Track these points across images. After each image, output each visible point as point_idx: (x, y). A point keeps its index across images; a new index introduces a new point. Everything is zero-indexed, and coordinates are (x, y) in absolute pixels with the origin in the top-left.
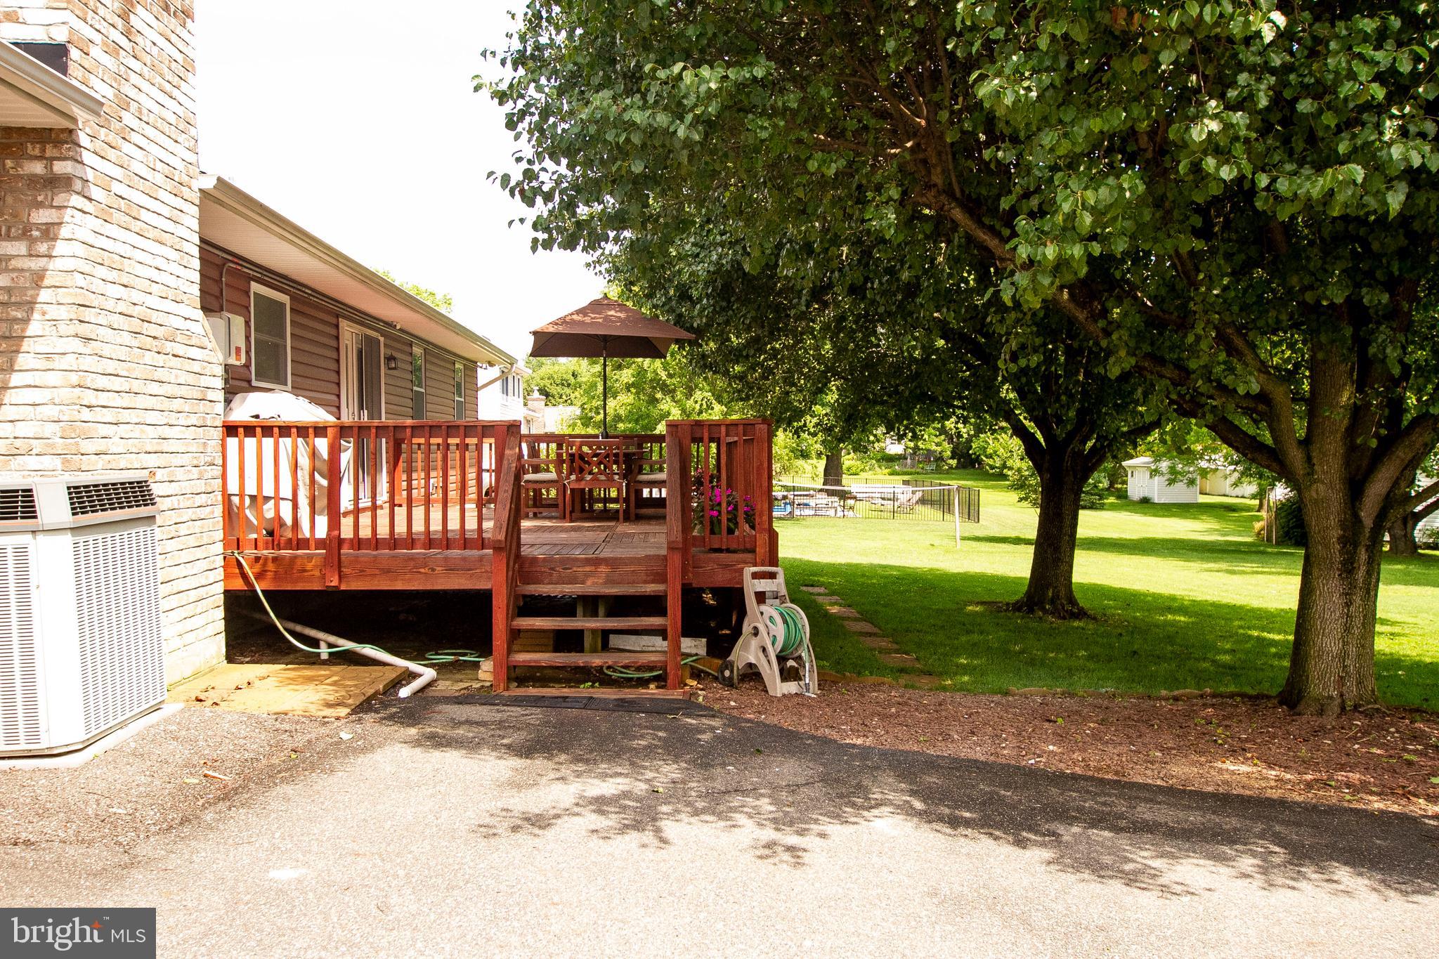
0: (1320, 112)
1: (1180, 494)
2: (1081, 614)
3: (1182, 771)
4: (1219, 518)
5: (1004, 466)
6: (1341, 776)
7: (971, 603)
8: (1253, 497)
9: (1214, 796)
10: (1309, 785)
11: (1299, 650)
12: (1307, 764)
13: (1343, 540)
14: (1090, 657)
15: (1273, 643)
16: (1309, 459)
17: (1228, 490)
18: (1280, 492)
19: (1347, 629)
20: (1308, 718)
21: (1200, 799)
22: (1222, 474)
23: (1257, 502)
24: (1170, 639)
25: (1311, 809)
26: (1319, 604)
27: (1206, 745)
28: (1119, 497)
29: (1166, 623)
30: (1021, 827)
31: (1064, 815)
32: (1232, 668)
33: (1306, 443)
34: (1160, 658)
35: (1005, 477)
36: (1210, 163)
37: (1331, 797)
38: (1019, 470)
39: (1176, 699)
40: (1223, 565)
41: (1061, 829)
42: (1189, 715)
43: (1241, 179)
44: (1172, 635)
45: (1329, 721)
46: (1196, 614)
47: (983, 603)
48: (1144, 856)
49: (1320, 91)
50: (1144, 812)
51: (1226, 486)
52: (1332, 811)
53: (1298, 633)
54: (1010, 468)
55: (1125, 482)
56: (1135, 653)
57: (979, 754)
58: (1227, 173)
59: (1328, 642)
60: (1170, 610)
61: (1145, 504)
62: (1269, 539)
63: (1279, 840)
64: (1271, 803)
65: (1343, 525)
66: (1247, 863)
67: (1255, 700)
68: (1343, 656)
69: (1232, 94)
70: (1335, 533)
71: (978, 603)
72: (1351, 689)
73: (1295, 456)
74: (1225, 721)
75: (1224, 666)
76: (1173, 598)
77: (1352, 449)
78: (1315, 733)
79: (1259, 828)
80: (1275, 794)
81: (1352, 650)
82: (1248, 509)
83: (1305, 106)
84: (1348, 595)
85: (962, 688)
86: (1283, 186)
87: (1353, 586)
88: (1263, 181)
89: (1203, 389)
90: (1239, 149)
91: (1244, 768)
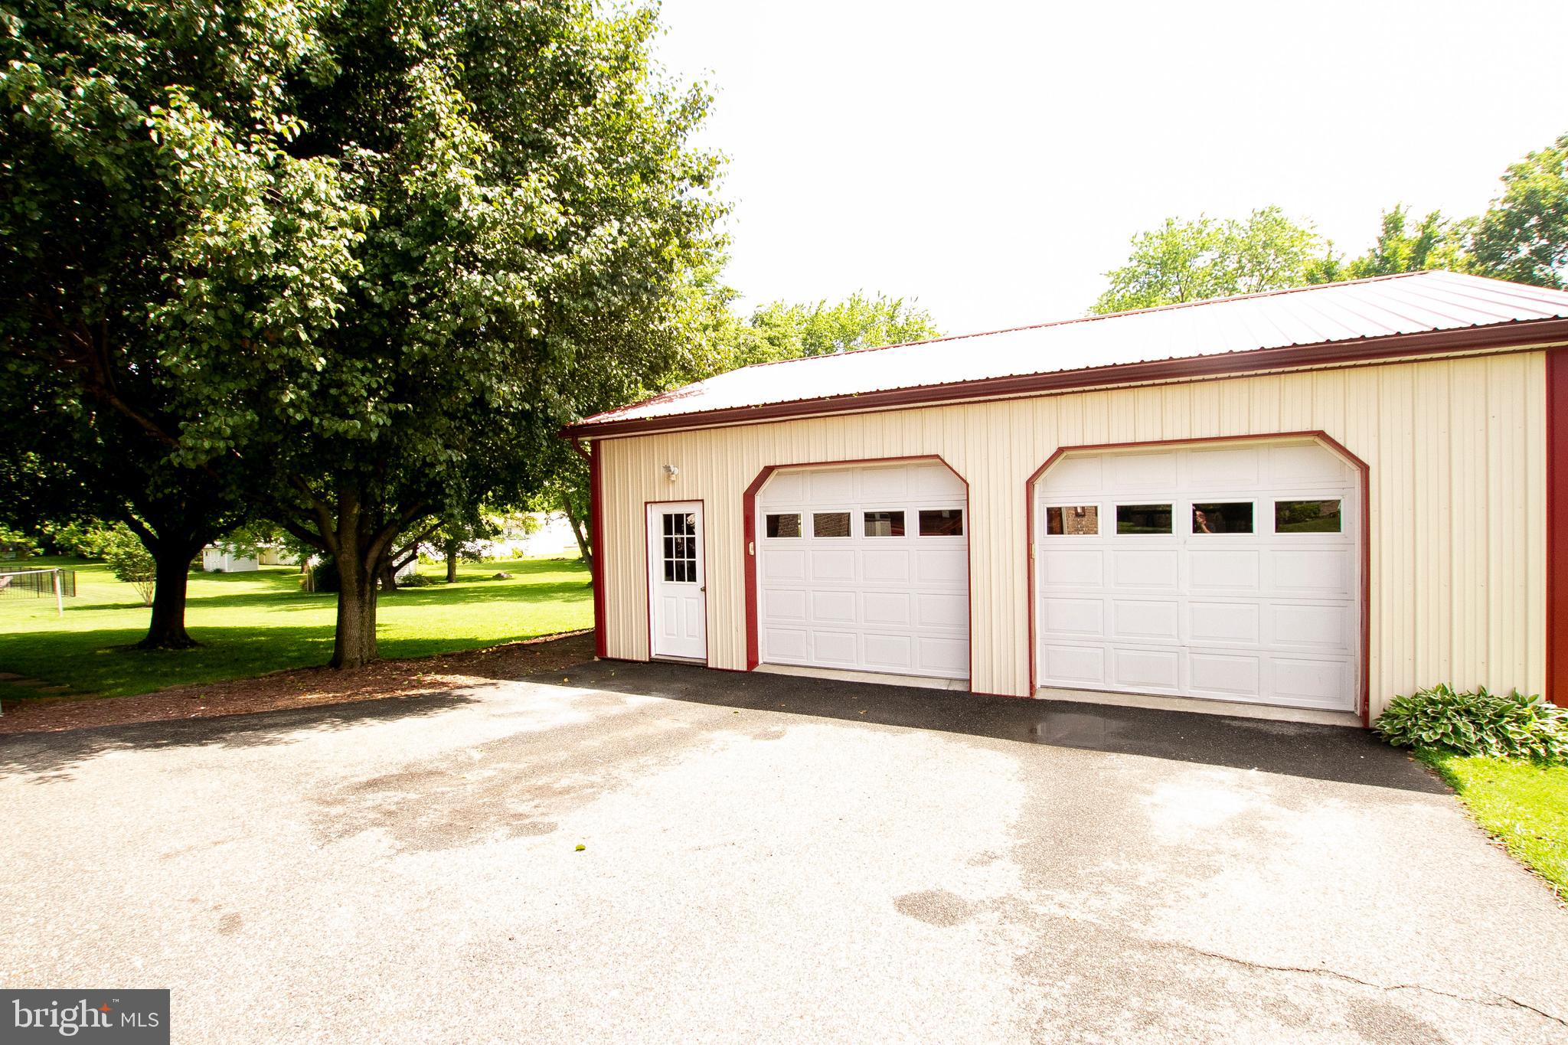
0: (340, 395)
1: (244, 564)
2: (193, 644)
3: (282, 703)
4: (274, 579)
5: (102, 552)
6: (364, 689)
7: (100, 649)
8: (297, 563)
9: (304, 708)
10: (349, 696)
11: (339, 643)
12: (347, 689)
13: (358, 581)
14: (207, 666)
15: (321, 643)
16: (339, 542)
17: (279, 562)
18: (315, 561)
19: (363, 624)
20: (346, 670)
21: (296, 711)
22: (274, 551)
23: (300, 568)
24: (258, 650)
25: (350, 704)
26: (348, 615)
27: (294, 690)
28: (196, 570)
29: (253, 643)
30: (201, 739)
31: (223, 731)
32: (299, 658)
33: (337, 534)
34: (254, 660)
35: (103, 560)
36: (291, 411)
37: (360, 698)
38: (116, 555)
39: (271, 676)
40: (283, 607)
41: (225, 736)
42: (281, 681)
43: (306, 419)
44: (259, 648)
45: (356, 670)
46: (271, 635)
47: (110, 648)
48: (271, 735)
49: (340, 384)
50: (267, 721)
51: (277, 558)
52: (360, 702)
53: (337, 636)
54: (108, 554)
55: (202, 560)
56: (237, 660)
57: (155, 718)
58: (299, 417)
59: (353, 632)
60: (253, 635)
61: (218, 574)
62: (310, 589)
63: (337, 716)
64: (332, 705)
65: (358, 573)
66: (324, 726)
67: (317, 669)
68: (361, 638)
69: (300, 381)
70: (355, 577)
71: (106, 648)
72: (366, 653)
73: (332, 541)
74: (302, 679)
75: (295, 658)
76: (254, 629)
77: (360, 536)
78: (349, 676)
79: (328, 714)
80: (333, 702)
81: (365, 634)
82: (294, 572)
83: (333, 391)
84: (361, 607)
85: (120, 694)
86: (325, 423)
87: (364, 602)
88: (317, 421)
89: (282, 507)
90: (304, 407)
91: (315, 696)
